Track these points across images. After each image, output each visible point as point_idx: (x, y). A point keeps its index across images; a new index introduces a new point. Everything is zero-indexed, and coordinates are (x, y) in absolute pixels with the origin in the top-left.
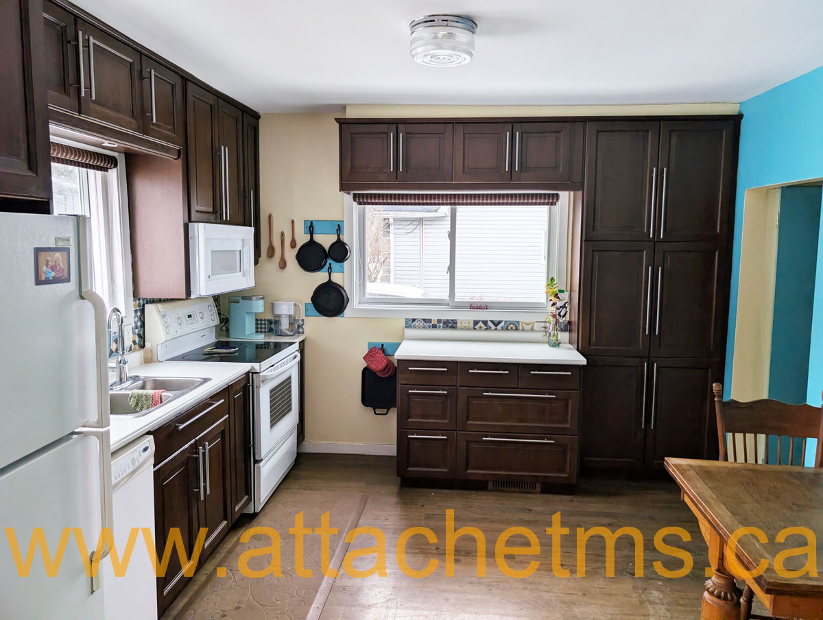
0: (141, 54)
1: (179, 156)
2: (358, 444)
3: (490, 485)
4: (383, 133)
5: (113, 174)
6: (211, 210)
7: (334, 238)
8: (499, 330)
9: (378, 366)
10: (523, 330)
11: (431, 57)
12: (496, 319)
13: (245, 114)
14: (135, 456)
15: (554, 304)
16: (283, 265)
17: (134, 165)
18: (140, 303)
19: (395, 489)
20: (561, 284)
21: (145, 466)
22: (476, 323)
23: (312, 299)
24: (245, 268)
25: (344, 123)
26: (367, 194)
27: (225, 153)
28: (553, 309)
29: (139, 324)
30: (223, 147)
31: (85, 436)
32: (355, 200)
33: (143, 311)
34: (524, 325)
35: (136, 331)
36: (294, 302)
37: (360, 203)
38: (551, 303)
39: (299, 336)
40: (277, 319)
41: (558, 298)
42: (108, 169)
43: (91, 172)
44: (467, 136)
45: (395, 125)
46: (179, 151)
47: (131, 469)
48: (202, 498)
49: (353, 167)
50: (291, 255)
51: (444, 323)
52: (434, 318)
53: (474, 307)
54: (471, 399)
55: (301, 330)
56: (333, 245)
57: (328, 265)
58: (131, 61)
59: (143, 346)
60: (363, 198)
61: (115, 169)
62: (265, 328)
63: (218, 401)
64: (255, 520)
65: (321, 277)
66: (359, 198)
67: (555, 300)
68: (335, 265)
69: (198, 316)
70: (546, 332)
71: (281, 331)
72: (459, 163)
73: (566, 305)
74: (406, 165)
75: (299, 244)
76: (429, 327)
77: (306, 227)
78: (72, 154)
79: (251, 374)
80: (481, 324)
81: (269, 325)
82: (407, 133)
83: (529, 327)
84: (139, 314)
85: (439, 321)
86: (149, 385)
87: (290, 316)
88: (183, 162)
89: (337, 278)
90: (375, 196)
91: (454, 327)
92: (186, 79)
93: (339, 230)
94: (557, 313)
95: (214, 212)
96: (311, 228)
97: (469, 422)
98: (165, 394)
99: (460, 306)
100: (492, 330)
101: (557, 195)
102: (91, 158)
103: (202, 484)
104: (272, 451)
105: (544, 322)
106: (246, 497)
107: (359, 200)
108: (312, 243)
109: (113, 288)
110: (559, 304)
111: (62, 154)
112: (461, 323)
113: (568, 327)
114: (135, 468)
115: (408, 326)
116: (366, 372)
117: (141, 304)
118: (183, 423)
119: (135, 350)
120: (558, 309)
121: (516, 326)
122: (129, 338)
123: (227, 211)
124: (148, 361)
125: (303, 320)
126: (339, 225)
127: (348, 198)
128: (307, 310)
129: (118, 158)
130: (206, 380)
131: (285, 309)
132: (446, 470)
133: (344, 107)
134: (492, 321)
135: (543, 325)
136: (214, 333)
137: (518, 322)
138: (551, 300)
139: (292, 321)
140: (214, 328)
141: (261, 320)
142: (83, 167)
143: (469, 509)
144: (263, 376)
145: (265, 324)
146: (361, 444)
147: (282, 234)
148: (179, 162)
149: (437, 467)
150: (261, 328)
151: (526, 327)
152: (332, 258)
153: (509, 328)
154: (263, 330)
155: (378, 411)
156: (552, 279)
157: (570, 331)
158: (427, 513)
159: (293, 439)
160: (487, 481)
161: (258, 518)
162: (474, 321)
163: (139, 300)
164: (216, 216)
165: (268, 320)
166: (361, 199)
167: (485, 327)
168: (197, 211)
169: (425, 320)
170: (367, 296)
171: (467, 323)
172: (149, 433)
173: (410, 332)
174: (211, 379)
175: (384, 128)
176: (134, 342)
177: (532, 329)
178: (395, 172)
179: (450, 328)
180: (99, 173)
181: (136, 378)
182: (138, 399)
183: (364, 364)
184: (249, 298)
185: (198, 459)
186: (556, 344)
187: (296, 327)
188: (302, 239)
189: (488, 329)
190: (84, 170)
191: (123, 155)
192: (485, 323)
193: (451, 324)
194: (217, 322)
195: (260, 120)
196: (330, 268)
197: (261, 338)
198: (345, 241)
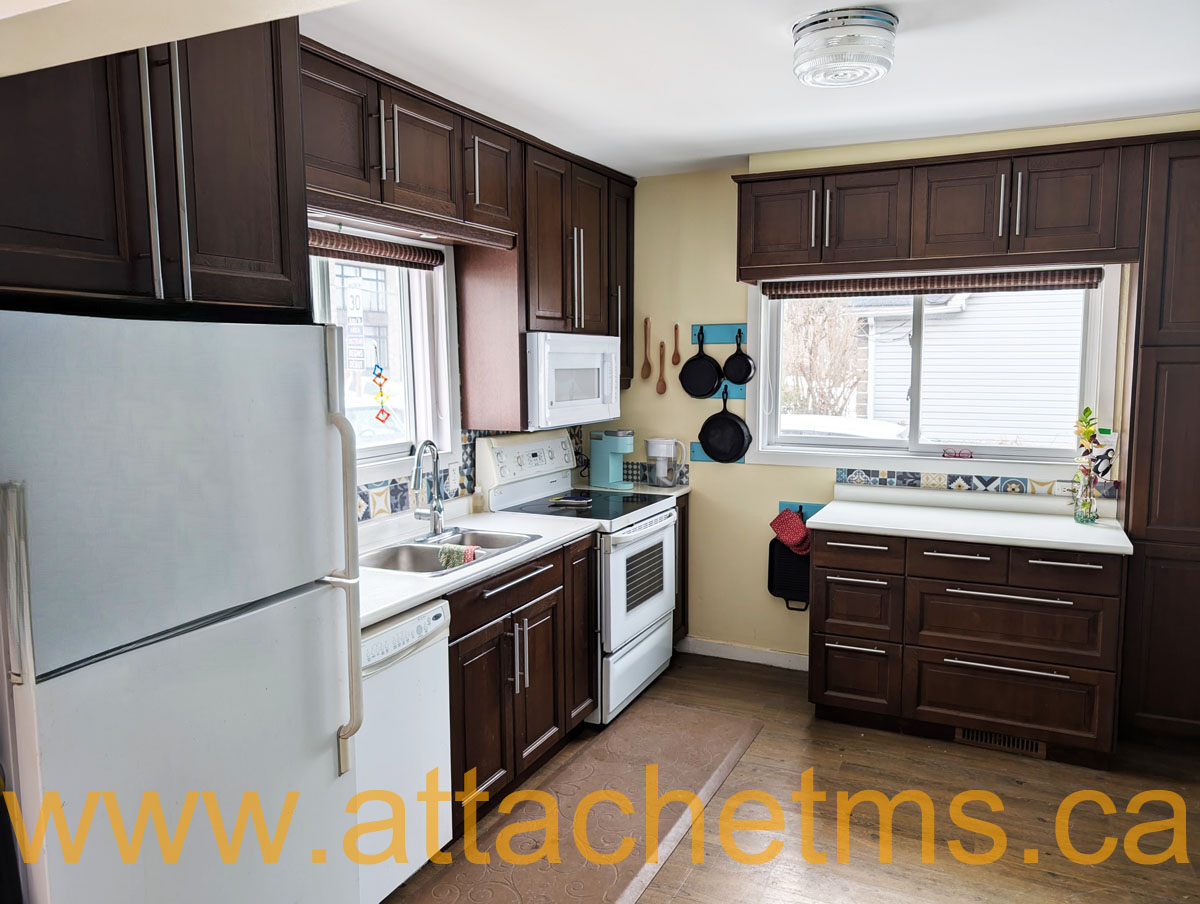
0: (463, 117)
1: (514, 245)
2: (764, 649)
3: (958, 736)
4: (803, 192)
5: (439, 272)
6: (558, 314)
7: (731, 349)
8: (992, 493)
9: (791, 538)
10: (1033, 493)
11: (825, 75)
12: (987, 473)
13: (612, 181)
14: (422, 623)
15: (1087, 453)
16: (662, 388)
17: (464, 260)
18: (470, 436)
19: (806, 719)
20: (1102, 419)
21: (437, 638)
22: (952, 479)
23: (700, 436)
24: (606, 393)
25: (745, 183)
26: (783, 283)
27: (579, 237)
28: (1085, 460)
29: (469, 462)
30: (575, 229)
31: (334, 587)
32: (764, 293)
33: (473, 446)
34: (1034, 484)
35: (465, 471)
36: (675, 440)
37: (772, 297)
38: (1083, 450)
39: (681, 488)
40: (653, 463)
41: (1096, 442)
42: (433, 266)
43: (414, 272)
44: (934, 186)
45: (819, 179)
46: (514, 238)
47: (416, 639)
48: (518, 691)
49: (756, 245)
50: (672, 374)
51: (899, 478)
52: (884, 470)
53: (949, 454)
54: (927, 597)
55: (684, 480)
56: (731, 359)
57: (723, 387)
58: (450, 128)
59: (472, 491)
60: (776, 288)
61: (441, 267)
62: (637, 475)
63: (545, 566)
64: (602, 734)
65: (712, 406)
66: (770, 288)
67: (1089, 445)
68: (733, 388)
69: (547, 455)
70: (1073, 497)
71: (658, 479)
72: (920, 227)
73: (1110, 455)
74: (837, 237)
75: (685, 358)
76: (874, 482)
77: (693, 335)
78: (387, 250)
79: (599, 534)
80: (960, 481)
81: (642, 471)
82: (839, 189)
83: (1045, 489)
84: (469, 450)
85: (891, 474)
86: (468, 540)
87: (669, 459)
88: (519, 252)
89: (735, 407)
90: (794, 285)
91: (915, 485)
92: (525, 144)
93: (740, 336)
94: (1092, 468)
95: (564, 317)
96: (700, 336)
97: (923, 633)
98: (479, 551)
99: (926, 452)
100: (980, 492)
101: (1100, 271)
102: (410, 254)
103: (518, 673)
104: (631, 642)
105: (1073, 482)
106: (589, 702)
107: (770, 292)
108: (702, 358)
109: (438, 418)
110: (1097, 452)
111: (375, 251)
112: (927, 479)
113: (1113, 491)
114: (421, 638)
115: (840, 481)
116: (775, 545)
117: (472, 436)
118: (491, 589)
119: (463, 495)
120: (1093, 460)
121: (1021, 487)
122: (454, 481)
123: (580, 314)
124: (478, 510)
125: (687, 466)
126: (740, 331)
127: (754, 290)
128: (693, 452)
129: (445, 253)
130: (534, 538)
131: (662, 450)
132: (885, 702)
133: (746, 159)
134: (978, 477)
135: (1069, 486)
136: (569, 479)
137: (1025, 481)
138: (1082, 446)
139: (672, 466)
140: (569, 472)
141: (633, 464)
142: (402, 266)
143: (916, 765)
144: (614, 538)
145: (637, 470)
146: (768, 650)
147: (662, 346)
148: (515, 253)
149: (872, 695)
150: (633, 475)
151: (1038, 488)
152: (728, 379)
153: (1009, 489)
154: (635, 478)
155: (792, 604)
156: (1087, 410)
157: (1119, 499)
158: (847, 761)
159: (666, 631)
160: (954, 728)
161: (606, 731)
162: (949, 476)
163: (469, 432)
164: (566, 323)
165: (642, 464)
166: (775, 291)
167: (967, 487)
168: (538, 317)
169: (867, 472)
170: (780, 434)
171: (937, 479)
172: (444, 597)
173: (843, 490)
174: (541, 537)
175: (803, 184)
176: (462, 486)
177: (1050, 493)
178: (819, 247)
179: (909, 485)
180: (424, 272)
181: (456, 530)
182: (450, 554)
183: (772, 535)
184: (614, 434)
185: (513, 638)
186: (1090, 519)
187: (677, 475)
188: (689, 351)
189: (972, 489)
190: (404, 269)
191: (452, 248)
192: (968, 479)
193: (910, 480)
194: (572, 464)
195: (636, 188)
196: (725, 392)
197: (629, 488)
198: (748, 354)
